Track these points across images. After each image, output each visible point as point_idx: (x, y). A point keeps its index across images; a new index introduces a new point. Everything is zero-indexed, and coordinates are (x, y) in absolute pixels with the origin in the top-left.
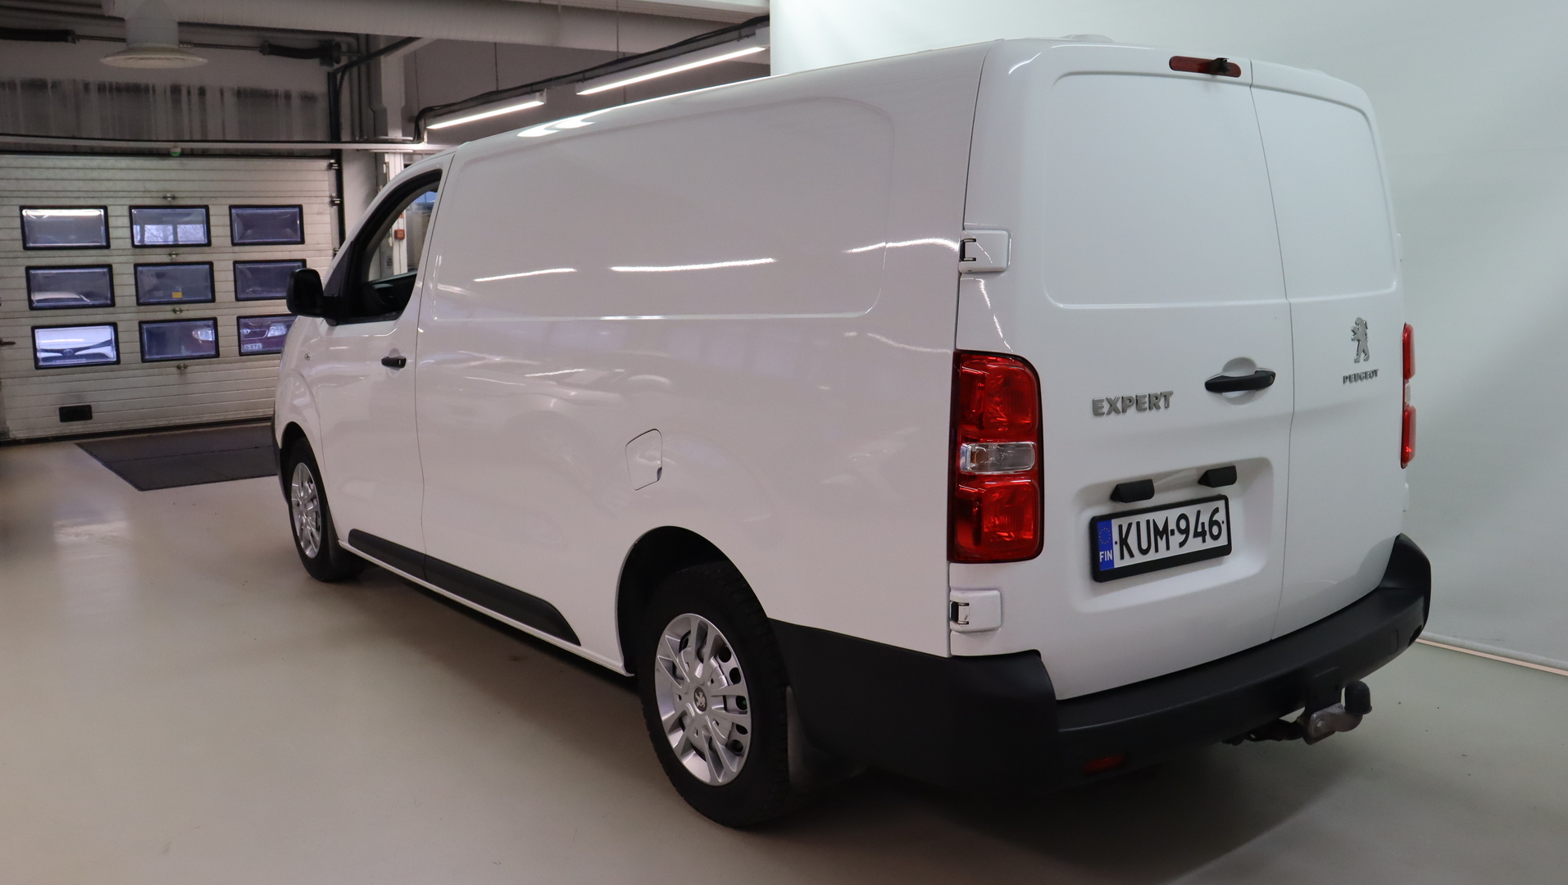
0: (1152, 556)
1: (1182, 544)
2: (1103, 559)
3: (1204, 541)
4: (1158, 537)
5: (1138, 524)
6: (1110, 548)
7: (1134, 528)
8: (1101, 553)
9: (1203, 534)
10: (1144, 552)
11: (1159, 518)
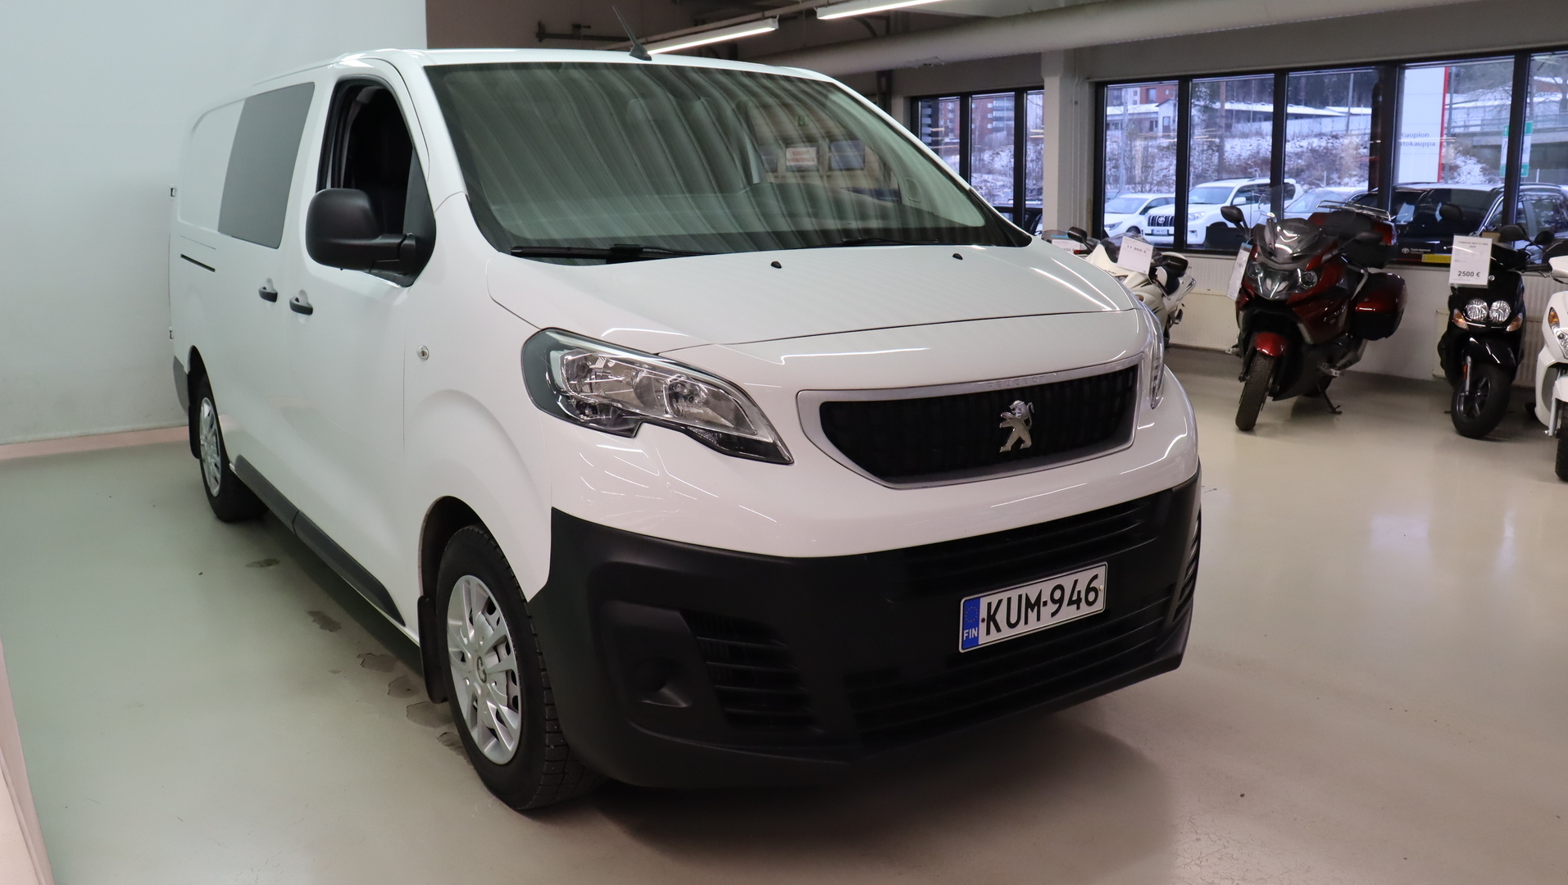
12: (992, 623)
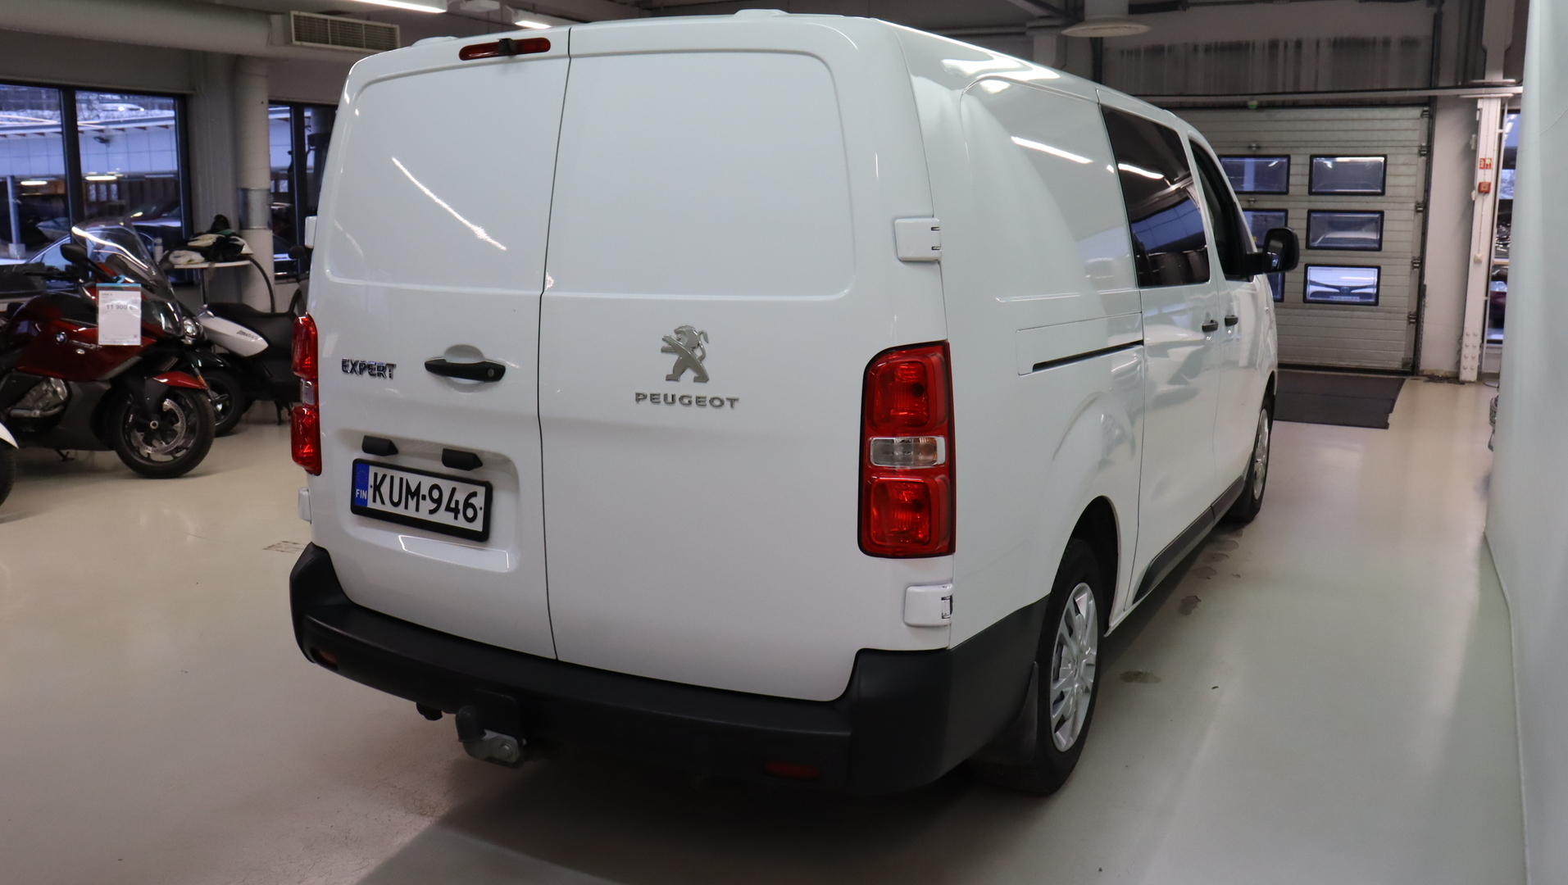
0: (400, 510)
1: (432, 512)
2: (359, 495)
3: (456, 518)
4: (409, 496)
5: (392, 478)
6: (366, 489)
7: (388, 480)
8: (358, 490)
9: (456, 511)
10: (396, 505)
11: (413, 480)
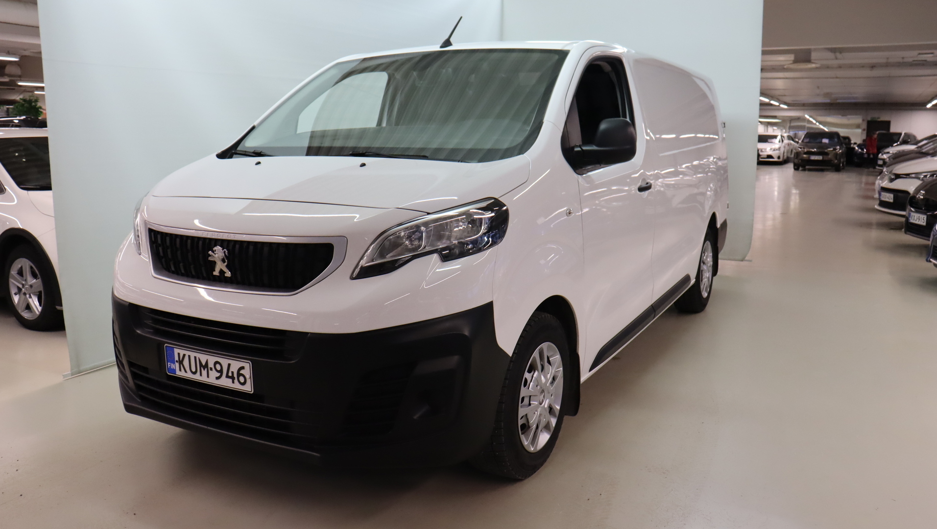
12: (181, 365)
